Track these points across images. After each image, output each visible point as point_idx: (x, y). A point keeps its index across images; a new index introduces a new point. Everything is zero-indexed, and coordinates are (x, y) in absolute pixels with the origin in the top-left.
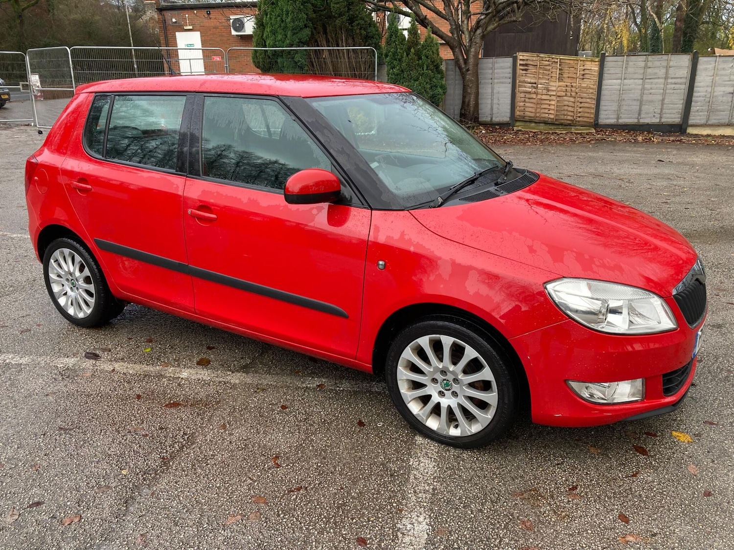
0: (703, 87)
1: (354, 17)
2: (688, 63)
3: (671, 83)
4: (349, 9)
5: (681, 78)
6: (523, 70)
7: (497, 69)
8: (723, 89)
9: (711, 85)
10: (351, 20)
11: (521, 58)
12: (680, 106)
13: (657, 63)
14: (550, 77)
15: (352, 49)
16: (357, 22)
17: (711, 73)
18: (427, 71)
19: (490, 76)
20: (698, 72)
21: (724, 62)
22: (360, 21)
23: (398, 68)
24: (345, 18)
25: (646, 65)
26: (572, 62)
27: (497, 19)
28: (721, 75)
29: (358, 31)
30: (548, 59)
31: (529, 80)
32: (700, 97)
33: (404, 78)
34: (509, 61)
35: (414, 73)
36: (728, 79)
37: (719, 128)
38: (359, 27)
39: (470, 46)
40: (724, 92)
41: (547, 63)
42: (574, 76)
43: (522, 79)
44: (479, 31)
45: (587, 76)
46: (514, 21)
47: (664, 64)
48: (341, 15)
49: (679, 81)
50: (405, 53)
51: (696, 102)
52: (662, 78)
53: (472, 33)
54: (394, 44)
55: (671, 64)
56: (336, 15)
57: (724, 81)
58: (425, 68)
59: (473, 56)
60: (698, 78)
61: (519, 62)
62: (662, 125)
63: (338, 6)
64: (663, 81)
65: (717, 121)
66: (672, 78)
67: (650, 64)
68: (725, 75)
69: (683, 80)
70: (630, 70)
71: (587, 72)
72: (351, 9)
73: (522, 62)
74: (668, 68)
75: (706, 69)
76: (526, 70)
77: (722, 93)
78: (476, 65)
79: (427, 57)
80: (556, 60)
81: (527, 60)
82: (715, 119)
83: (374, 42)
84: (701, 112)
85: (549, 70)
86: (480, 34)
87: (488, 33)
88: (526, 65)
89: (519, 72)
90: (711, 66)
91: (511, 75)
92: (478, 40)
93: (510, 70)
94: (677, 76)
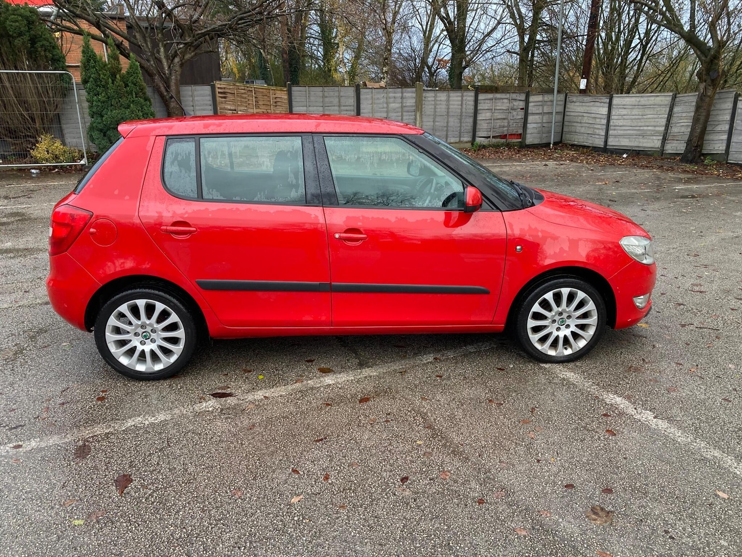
1: (36, 38)
2: (353, 95)
3: (344, 110)
4: (29, 28)
5: (350, 106)
6: (222, 97)
7: (198, 96)
8: (379, 115)
9: (371, 111)
10: (33, 40)
11: (219, 86)
13: (332, 94)
14: (247, 105)
15: (35, 73)
16: (41, 43)
17: (370, 102)
18: (136, 99)
19: (191, 104)
20: (361, 102)
21: (378, 93)
22: (45, 42)
23: (103, 95)
24: (26, 38)
25: (323, 94)
26: (265, 91)
27: (192, 49)
28: (378, 103)
29: (43, 53)
30: (243, 88)
31: (229, 107)
33: (112, 105)
34: (207, 89)
35: (124, 101)
36: (382, 107)
38: (44, 49)
39: (170, 74)
41: (243, 91)
42: (268, 103)
43: (223, 106)
44: (177, 60)
45: (279, 104)
46: (211, 52)
47: (337, 94)
48: (20, 34)
49: (349, 108)
50: (110, 80)
52: (336, 106)
53: (169, 61)
54: (95, 69)
55: (342, 94)
56: (15, 35)
57: (380, 108)
58: (134, 96)
59: (175, 83)
60: (362, 106)
61: (217, 90)
63: (17, 24)
64: (337, 108)
66: (344, 106)
67: (326, 94)
68: (380, 103)
69: (352, 108)
70: (312, 98)
71: (278, 100)
72: (31, 28)
73: (220, 90)
74: (339, 97)
75: (366, 99)
76: (225, 98)
78: (178, 92)
79: (135, 84)
80: (251, 89)
81: (225, 88)
83: (61, 65)
85: (245, 98)
86: (178, 62)
87: (186, 62)
88: (224, 93)
89: (218, 99)
90: (369, 96)
91: (211, 103)
92: (177, 68)
93: (210, 98)
94: (347, 104)
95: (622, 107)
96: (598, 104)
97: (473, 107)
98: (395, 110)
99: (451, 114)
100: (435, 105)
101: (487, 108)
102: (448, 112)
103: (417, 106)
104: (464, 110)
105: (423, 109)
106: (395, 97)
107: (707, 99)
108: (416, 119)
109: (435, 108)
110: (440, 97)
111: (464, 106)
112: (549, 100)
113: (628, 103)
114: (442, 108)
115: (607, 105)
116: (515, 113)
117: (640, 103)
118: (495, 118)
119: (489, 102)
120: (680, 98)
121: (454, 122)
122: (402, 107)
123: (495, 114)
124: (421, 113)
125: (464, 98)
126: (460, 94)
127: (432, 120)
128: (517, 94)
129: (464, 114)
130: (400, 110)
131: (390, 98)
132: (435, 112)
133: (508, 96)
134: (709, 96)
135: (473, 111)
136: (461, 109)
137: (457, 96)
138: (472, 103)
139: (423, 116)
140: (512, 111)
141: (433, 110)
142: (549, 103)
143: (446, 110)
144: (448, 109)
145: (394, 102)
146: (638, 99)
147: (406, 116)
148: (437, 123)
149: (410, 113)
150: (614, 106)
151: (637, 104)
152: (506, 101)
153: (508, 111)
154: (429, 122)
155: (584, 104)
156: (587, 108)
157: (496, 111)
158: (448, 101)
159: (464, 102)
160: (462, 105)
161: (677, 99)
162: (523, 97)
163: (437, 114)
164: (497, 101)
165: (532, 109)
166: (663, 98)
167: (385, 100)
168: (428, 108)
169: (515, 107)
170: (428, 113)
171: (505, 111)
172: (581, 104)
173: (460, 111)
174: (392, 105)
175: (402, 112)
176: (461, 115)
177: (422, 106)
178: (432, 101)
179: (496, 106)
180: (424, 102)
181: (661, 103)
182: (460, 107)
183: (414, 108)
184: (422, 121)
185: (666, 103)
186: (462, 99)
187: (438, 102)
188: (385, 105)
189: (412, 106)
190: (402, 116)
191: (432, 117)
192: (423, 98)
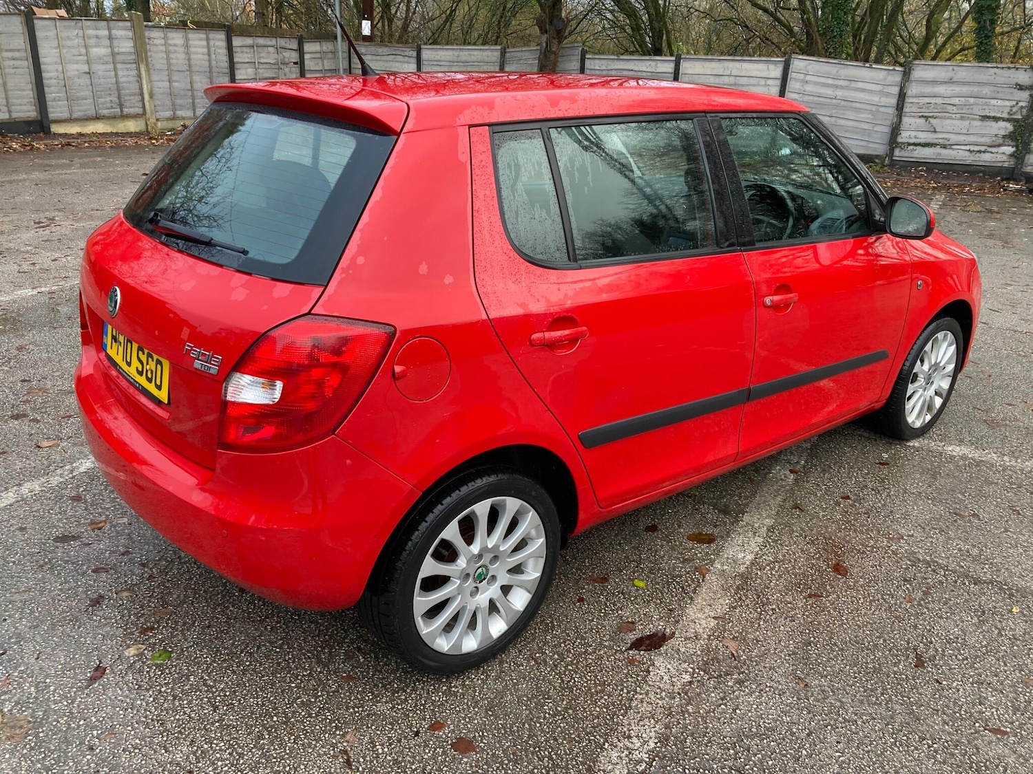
0: (51, 64)
2: (21, 28)
3: (9, 59)
5: (19, 50)
8: (75, 67)
9: (60, 61)
12: (29, 93)
17: (55, 44)
20: (39, 42)
21: (66, 28)
28: (69, 47)
32: (51, 78)
36: (78, 53)
37: (88, 123)
40: (78, 71)
49: (17, 54)
51: (49, 86)
57: (74, 55)
60: (41, 51)
62: (16, 122)
65: (83, 113)
66: (7, 51)
68: (73, 47)
69: (23, 54)
75: (47, 38)
77: (77, 73)
82: (79, 111)
84: (59, 100)
90: (52, 34)
94: (11, 47)
95: (435, 63)
96: (401, 58)
97: (226, 58)
98: (100, 59)
99: (194, 69)
100: (167, 52)
101: (247, 60)
102: (190, 66)
103: (137, 53)
104: (214, 63)
105: (150, 60)
106: (97, 37)
107: (552, 57)
108: (139, 76)
109: (168, 58)
110: (173, 38)
111: (213, 56)
112: (329, 50)
113: (443, 58)
114: (179, 58)
115: (414, 60)
116: (287, 70)
117: (459, 59)
118: (261, 76)
119: (247, 50)
120: (512, 54)
121: (201, 82)
122: (113, 54)
123: (261, 71)
124: (147, 65)
125: (212, 43)
126: (204, 36)
127: (167, 78)
128: (285, 40)
129: (215, 69)
130: (110, 59)
131: (89, 38)
132: (169, 64)
133: (273, 42)
134: (554, 53)
135: (227, 65)
136: (210, 61)
137: (200, 40)
138: (224, 51)
139: (151, 71)
140: (282, 66)
141: (165, 62)
142: (330, 55)
143: (187, 62)
144: (189, 60)
145: (97, 46)
146: (456, 53)
147: (122, 69)
148: (175, 84)
149: (128, 66)
150: (424, 62)
151: (455, 59)
152: (271, 49)
153: (277, 66)
154: (163, 81)
155: (378, 58)
156: (385, 64)
157: (262, 66)
158: (187, 46)
159: (212, 49)
160: (209, 54)
161: (508, 55)
162: (294, 45)
163: (173, 68)
164: (260, 50)
165: (309, 64)
166: (489, 53)
167: (81, 40)
168: (157, 57)
169: (286, 60)
170: (158, 66)
171: (273, 66)
172: (374, 57)
173: (207, 63)
174: (96, 51)
175: (114, 63)
176: (210, 71)
177: (146, 53)
178: (162, 45)
179: (260, 58)
180: (148, 47)
181: (486, 59)
182: (207, 57)
183: (133, 57)
184: (150, 81)
185: (494, 59)
186: (208, 43)
187: (171, 48)
188: (83, 51)
189: (130, 53)
190: (115, 69)
191: (166, 73)
192: (147, 40)
